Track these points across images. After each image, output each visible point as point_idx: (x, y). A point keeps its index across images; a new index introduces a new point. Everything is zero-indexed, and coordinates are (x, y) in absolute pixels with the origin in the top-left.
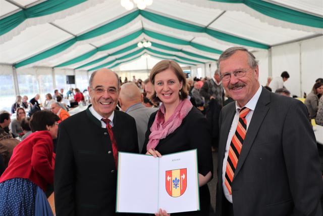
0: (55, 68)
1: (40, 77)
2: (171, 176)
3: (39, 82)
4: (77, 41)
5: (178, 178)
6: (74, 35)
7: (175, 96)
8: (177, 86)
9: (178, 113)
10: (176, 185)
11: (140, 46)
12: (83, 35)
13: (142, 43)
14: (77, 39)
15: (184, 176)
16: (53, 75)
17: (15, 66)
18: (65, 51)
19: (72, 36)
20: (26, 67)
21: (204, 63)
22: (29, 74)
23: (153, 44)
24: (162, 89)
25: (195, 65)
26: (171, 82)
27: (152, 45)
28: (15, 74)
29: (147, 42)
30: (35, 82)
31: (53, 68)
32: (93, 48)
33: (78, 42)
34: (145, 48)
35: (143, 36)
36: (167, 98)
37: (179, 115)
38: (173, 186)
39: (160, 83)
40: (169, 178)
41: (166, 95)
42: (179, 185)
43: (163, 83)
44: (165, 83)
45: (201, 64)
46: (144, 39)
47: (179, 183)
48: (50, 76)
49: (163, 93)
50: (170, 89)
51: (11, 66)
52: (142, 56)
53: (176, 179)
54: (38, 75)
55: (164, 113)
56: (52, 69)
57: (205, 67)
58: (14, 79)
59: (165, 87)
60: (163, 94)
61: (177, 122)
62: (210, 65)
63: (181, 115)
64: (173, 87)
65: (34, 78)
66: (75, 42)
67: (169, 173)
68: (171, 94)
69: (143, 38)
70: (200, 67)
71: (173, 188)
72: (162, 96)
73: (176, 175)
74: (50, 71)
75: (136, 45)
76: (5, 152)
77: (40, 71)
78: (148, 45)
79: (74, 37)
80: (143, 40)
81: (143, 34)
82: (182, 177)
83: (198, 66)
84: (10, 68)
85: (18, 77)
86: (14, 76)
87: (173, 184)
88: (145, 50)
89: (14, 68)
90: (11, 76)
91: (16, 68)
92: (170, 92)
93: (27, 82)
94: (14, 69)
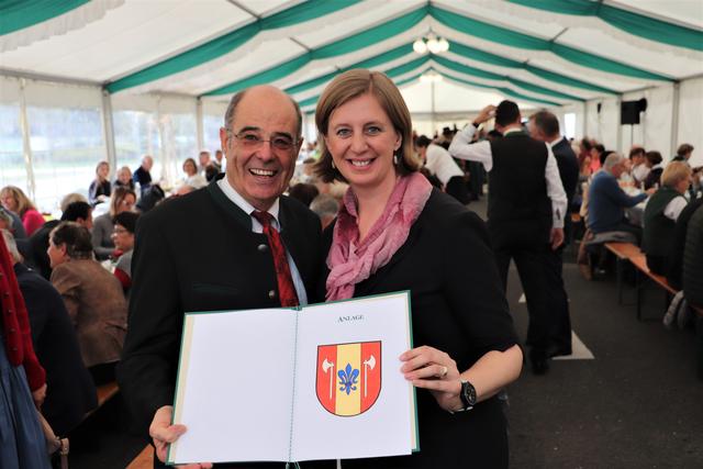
0: (203, 99)
1: (165, 119)
2: (333, 359)
3: (163, 129)
4: (261, 29)
5: (356, 365)
6: (255, 15)
7: (385, 165)
8: (386, 140)
9: (396, 209)
10: (348, 384)
11: (420, 48)
12: (277, 14)
13: (426, 41)
14: (262, 24)
15: (372, 362)
16: (199, 114)
17: (109, 87)
18: (230, 55)
19: (250, 16)
20: (135, 90)
21: (583, 100)
22: (140, 110)
23: (455, 47)
24: (349, 147)
25: (558, 105)
26: (371, 128)
27: (450, 49)
28: (107, 108)
29: (439, 39)
30: (154, 132)
31: (199, 97)
32: (298, 51)
33: (264, 34)
34: (431, 56)
35: (429, 23)
36: (361, 171)
37: (400, 214)
38: (338, 386)
39: (345, 131)
40: (326, 365)
41: (358, 164)
42: (358, 385)
43: (352, 131)
44: (358, 131)
45: (575, 103)
46: (431, 31)
47: (358, 379)
48: (190, 118)
49: (351, 156)
50: (369, 146)
51: (100, 88)
52: (422, 78)
53: (349, 367)
54: (161, 113)
55: (354, 214)
56: (195, 100)
57: (586, 112)
58: (106, 120)
59: (357, 142)
60: (350, 161)
61: (397, 232)
62: (599, 106)
63: (405, 213)
64: (377, 141)
65: (151, 120)
66: (256, 33)
67: (327, 352)
68: (372, 160)
69: (427, 29)
70: (569, 112)
71: (338, 392)
72: (347, 164)
73: (349, 357)
74: (191, 104)
75: (408, 48)
76: (75, 288)
77: (167, 102)
78: (440, 48)
79: (255, 19)
80: (427, 34)
81: (429, 18)
82: (366, 363)
83: (565, 108)
84: (97, 93)
85: (114, 114)
86: (105, 114)
87: (339, 380)
88: (431, 63)
89: (106, 92)
90: (99, 112)
91: (111, 92)
92: (368, 156)
93: (135, 131)
94: (105, 95)
